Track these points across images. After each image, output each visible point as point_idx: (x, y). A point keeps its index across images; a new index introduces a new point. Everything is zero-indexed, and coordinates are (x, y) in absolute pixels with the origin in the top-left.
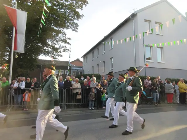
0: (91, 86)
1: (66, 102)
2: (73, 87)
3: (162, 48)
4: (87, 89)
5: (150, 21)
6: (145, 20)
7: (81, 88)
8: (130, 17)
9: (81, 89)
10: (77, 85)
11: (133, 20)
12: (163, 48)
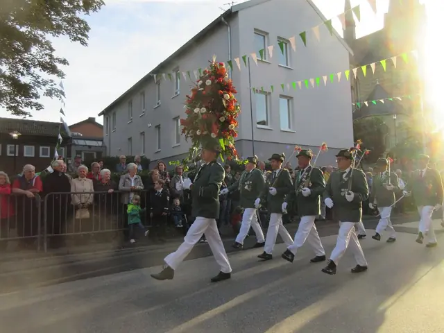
0: (121, 187)
1: (49, 232)
2: (73, 190)
3: (289, 98)
4: (109, 195)
5: (267, 34)
6: (255, 29)
7: (93, 190)
8: (223, 19)
9: (92, 195)
10: (83, 184)
11: (227, 26)
12: (291, 98)
